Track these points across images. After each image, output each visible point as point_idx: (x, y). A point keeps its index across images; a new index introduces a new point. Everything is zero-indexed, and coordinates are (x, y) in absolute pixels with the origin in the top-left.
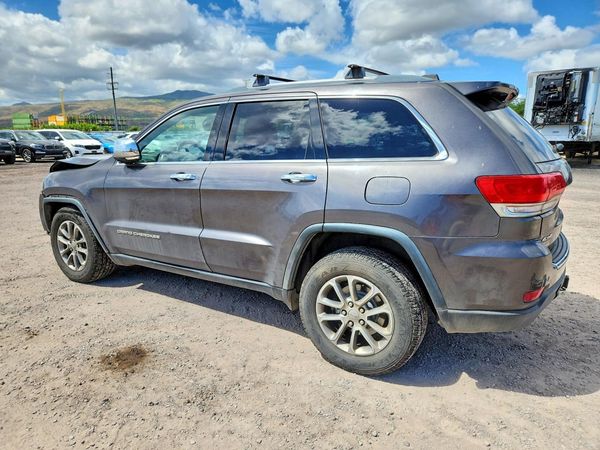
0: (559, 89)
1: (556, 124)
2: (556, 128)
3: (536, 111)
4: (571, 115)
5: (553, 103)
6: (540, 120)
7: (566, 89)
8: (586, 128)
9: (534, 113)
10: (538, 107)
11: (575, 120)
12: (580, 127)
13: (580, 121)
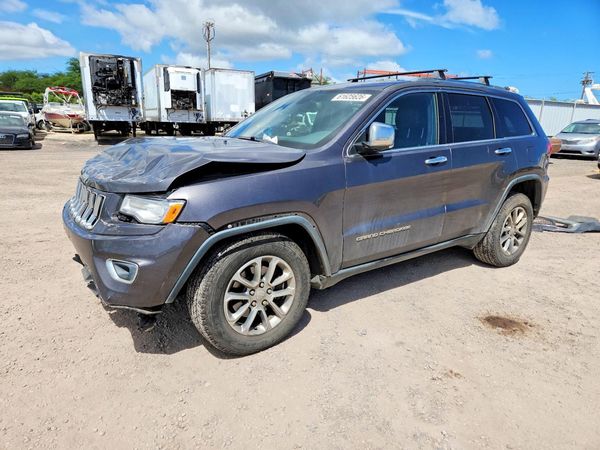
0: (115, 73)
1: (119, 105)
2: (117, 109)
3: (96, 92)
4: (129, 98)
5: (113, 86)
6: (104, 102)
7: (121, 73)
8: (142, 111)
9: (94, 93)
10: (98, 88)
11: (134, 103)
12: (137, 109)
13: (137, 105)
